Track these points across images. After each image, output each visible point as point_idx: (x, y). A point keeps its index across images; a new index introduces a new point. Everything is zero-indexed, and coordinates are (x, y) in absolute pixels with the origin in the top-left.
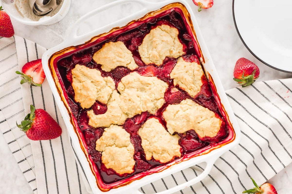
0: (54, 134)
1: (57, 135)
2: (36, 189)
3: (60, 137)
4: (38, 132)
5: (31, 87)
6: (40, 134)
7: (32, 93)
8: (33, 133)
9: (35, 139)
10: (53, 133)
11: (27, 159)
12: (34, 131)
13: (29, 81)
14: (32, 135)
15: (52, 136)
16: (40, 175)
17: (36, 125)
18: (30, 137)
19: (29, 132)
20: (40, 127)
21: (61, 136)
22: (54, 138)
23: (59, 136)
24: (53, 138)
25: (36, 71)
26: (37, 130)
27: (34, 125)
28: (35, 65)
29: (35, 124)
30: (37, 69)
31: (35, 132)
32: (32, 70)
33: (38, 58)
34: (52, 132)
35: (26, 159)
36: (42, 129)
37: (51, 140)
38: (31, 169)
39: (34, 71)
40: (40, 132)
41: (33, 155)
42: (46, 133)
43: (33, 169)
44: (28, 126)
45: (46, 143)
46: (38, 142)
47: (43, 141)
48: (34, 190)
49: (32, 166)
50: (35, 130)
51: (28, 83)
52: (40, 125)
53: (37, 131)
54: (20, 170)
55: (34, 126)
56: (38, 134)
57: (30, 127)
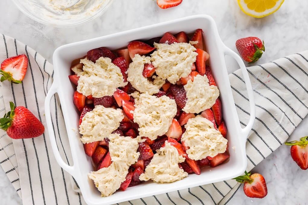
0: (36, 132)
1: (39, 133)
2: (20, 189)
3: (43, 135)
4: (18, 130)
5: (12, 85)
6: (21, 132)
7: (13, 90)
8: (13, 131)
9: (16, 137)
10: (35, 131)
11: (10, 159)
12: (14, 129)
13: (9, 78)
14: (13, 133)
15: (34, 134)
16: (23, 175)
17: (16, 123)
18: (10, 135)
19: (9, 130)
20: (20, 124)
21: (44, 134)
22: (37, 136)
23: (41, 134)
24: (36, 136)
25: (16, 68)
26: (17, 127)
27: (14, 122)
28: (14, 61)
29: (15, 121)
30: (17, 66)
31: (15, 130)
32: (12, 67)
33: (17, 54)
34: (34, 130)
35: (8, 159)
36: (22, 126)
37: (34, 138)
38: (14, 169)
39: (14, 67)
40: (20, 130)
41: (16, 154)
42: (27, 131)
43: (16, 169)
44: (8, 124)
45: (28, 141)
46: (19, 141)
47: (26, 140)
48: (18, 190)
49: (15, 166)
50: (15, 128)
52: (21, 123)
53: (17, 129)
54: (3, 170)
55: (14, 123)
56: (18, 132)
57: (10, 124)
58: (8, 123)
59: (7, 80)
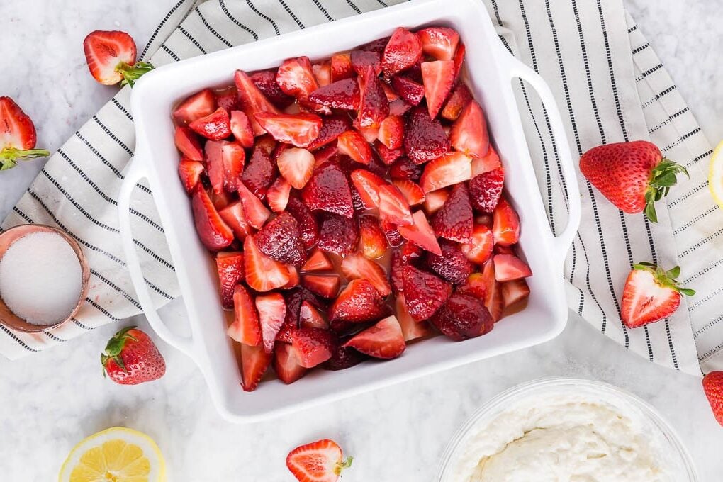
0: (596, 159)
1: (591, 157)
2: (629, 31)
3: (583, 153)
4: (636, 161)
5: (655, 261)
6: (630, 157)
7: (653, 248)
8: (647, 158)
9: (641, 147)
10: (599, 159)
11: (654, 97)
12: (645, 163)
13: (662, 274)
14: (648, 154)
15: (601, 152)
16: (622, 63)
17: (640, 176)
18: (655, 149)
19: (655, 159)
20: (632, 174)
21: (581, 154)
22: (595, 148)
23: (586, 153)
24: (598, 150)
26: (638, 167)
27: (645, 178)
28: (651, 312)
29: (644, 180)
30: (646, 303)
31: (643, 160)
32: (656, 300)
33: (646, 328)
34: (602, 162)
35: (658, 97)
36: (628, 169)
37: (602, 145)
38: (644, 75)
39: (652, 299)
40: (632, 161)
41: (641, 107)
42: (616, 159)
43: (640, 75)
44: (658, 173)
45: (615, 137)
46: (633, 138)
47: (619, 139)
48: (635, 28)
49: (642, 82)
50: (643, 164)
51: (663, 270)
52: (632, 177)
53: (638, 164)
54: (668, 71)
55: (647, 176)
56: (636, 157)
57: (654, 172)
58: (660, 176)
59: (666, 270)
